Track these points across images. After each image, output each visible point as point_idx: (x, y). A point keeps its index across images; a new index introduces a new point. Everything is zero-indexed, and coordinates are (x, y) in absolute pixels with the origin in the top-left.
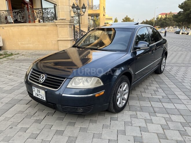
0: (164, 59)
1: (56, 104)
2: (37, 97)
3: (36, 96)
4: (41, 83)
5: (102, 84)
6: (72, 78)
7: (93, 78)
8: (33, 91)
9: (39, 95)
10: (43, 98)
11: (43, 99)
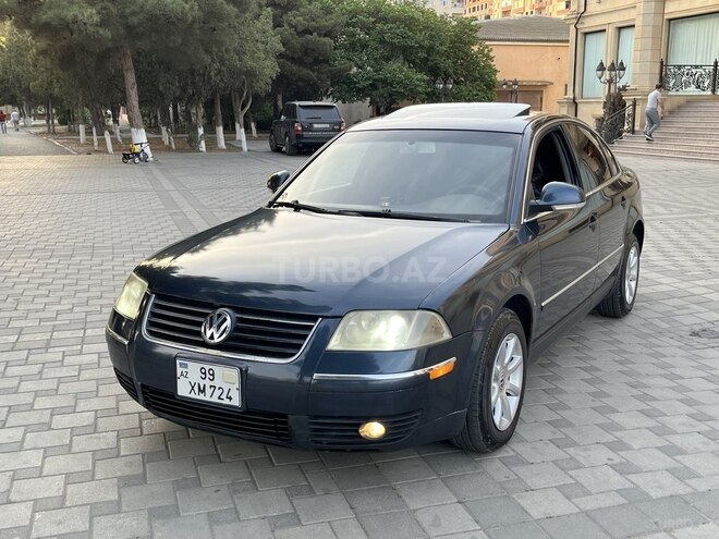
0: (633, 251)
1: (285, 416)
2: (197, 397)
3: (192, 396)
4: (216, 340)
5: (447, 336)
6: (342, 317)
7: (418, 313)
8: (175, 379)
9: (209, 391)
10: (230, 398)
11: (226, 402)
